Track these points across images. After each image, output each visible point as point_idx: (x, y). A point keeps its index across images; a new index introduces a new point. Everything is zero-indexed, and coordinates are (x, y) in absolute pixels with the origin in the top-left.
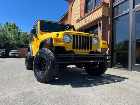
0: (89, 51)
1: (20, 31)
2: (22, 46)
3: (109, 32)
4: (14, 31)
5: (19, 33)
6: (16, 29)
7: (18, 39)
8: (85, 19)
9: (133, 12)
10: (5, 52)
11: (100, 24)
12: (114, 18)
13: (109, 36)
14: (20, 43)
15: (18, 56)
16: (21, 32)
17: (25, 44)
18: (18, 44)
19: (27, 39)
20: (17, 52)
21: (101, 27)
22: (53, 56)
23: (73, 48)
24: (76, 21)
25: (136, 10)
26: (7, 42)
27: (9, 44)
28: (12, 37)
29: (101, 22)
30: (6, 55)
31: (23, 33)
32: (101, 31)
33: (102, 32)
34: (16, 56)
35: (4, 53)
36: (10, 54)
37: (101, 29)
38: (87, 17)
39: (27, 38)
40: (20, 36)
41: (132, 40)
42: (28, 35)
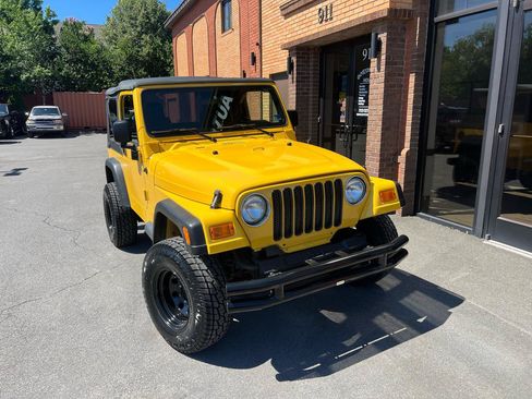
0: (334, 229)
1: (49, 16)
2: (69, 85)
3: (412, 78)
4: (27, 22)
5: (48, 29)
6: (31, 14)
7: (48, 57)
8: (319, 6)
10: (11, 116)
11: (379, 43)
12: (436, 20)
13: (411, 96)
14: (60, 70)
15: (62, 128)
16: (55, 22)
17: (78, 71)
18: (52, 77)
19: (82, 51)
20: (54, 112)
21: (383, 57)
22: (209, 279)
23: (277, 236)
24: (283, 8)
25: (525, 6)
26: (8, 73)
27: (17, 79)
28: (23, 47)
29: (383, 37)
30: (15, 130)
31: (66, 24)
32: (382, 73)
33: (386, 81)
34: (55, 128)
35: (7, 122)
36: (28, 123)
37: (383, 67)
38: (327, 3)
39: (82, 46)
40: (55, 40)
41: (497, 127)
42: (87, 33)
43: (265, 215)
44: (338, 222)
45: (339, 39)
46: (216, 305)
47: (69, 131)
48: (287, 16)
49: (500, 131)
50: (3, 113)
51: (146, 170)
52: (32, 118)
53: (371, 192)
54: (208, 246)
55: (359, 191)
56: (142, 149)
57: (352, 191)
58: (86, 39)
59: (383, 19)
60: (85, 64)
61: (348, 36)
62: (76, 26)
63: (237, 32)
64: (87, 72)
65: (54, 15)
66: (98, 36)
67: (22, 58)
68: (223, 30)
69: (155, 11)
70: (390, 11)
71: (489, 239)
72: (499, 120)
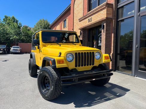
0: (92, 66)
1: (20, 24)
2: (23, 41)
3: (113, 35)
4: (14, 25)
5: (19, 27)
6: (15, 23)
7: (18, 34)
8: (88, 18)
9: (138, 16)
10: (6, 48)
11: (104, 26)
12: (118, 20)
13: (113, 39)
14: (21, 37)
15: (20, 52)
16: (21, 26)
17: (26, 38)
18: (18, 39)
19: (27, 33)
20: (18, 47)
21: (105, 29)
23: (76, 66)
25: (141, 15)
26: (7, 38)
27: (9, 39)
28: (12, 31)
29: (105, 24)
30: (7, 52)
31: (24, 26)
32: (105, 33)
33: (106, 35)
34: (18, 52)
35: (5, 50)
36: (11, 50)
37: (105, 32)
38: (90, 17)
39: (27, 32)
40: (21, 30)
41: (136, 46)
42: (29, 29)
43: (73, 60)
44: (93, 64)
46: (58, 84)
47: (21, 53)
48: (80, 21)
49: (137, 47)
50: (4, 47)
51: (41, 51)
52: (12, 49)
53: (102, 57)
54: (57, 65)
55: (99, 56)
56: (41, 46)
57: (97, 56)
58: (29, 30)
60: (28, 36)
62: (26, 27)
63: (67, 28)
64: (28, 38)
65: (21, 24)
66: (32, 30)
67: (12, 34)
70: (106, 18)
71: (136, 77)
72: (136, 44)
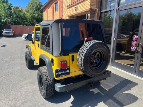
2: (15, 23)
5: (10, 8)
6: (5, 4)
7: (10, 16)
8: (75, 7)
9: (117, 10)
15: (12, 35)
16: (12, 7)
24: (67, 6)
31: (15, 7)
34: (10, 35)
36: (3, 33)
38: (77, 6)
40: (12, 11)
42: (20, 10)
45: (80, 15)
47: (14, 36)
48: (68, 8)
58: (20, 11)
59: (89, 11)
60: (20, 18)
61: (82, 14)
62: (17, 8)
63: (59, 11)
64: (20, 20)
65: (12, 5)
66: (24, 11)
67: (3, 16)
68: (56, 11)
69: (39, 5)
70: (91, 9)
